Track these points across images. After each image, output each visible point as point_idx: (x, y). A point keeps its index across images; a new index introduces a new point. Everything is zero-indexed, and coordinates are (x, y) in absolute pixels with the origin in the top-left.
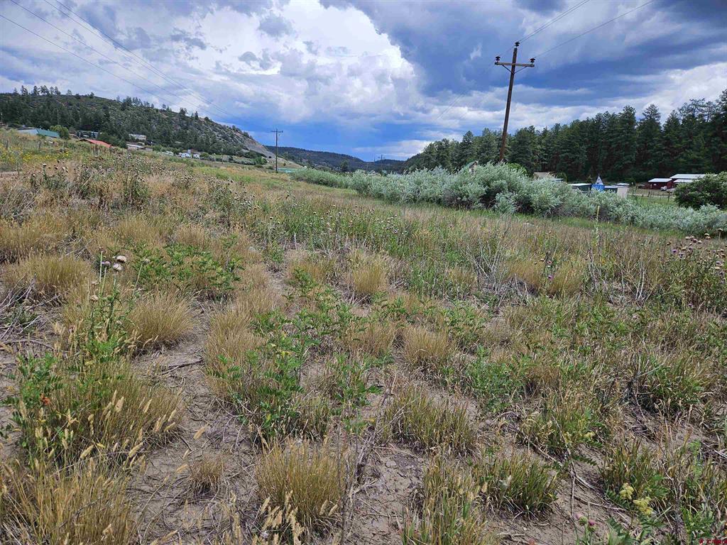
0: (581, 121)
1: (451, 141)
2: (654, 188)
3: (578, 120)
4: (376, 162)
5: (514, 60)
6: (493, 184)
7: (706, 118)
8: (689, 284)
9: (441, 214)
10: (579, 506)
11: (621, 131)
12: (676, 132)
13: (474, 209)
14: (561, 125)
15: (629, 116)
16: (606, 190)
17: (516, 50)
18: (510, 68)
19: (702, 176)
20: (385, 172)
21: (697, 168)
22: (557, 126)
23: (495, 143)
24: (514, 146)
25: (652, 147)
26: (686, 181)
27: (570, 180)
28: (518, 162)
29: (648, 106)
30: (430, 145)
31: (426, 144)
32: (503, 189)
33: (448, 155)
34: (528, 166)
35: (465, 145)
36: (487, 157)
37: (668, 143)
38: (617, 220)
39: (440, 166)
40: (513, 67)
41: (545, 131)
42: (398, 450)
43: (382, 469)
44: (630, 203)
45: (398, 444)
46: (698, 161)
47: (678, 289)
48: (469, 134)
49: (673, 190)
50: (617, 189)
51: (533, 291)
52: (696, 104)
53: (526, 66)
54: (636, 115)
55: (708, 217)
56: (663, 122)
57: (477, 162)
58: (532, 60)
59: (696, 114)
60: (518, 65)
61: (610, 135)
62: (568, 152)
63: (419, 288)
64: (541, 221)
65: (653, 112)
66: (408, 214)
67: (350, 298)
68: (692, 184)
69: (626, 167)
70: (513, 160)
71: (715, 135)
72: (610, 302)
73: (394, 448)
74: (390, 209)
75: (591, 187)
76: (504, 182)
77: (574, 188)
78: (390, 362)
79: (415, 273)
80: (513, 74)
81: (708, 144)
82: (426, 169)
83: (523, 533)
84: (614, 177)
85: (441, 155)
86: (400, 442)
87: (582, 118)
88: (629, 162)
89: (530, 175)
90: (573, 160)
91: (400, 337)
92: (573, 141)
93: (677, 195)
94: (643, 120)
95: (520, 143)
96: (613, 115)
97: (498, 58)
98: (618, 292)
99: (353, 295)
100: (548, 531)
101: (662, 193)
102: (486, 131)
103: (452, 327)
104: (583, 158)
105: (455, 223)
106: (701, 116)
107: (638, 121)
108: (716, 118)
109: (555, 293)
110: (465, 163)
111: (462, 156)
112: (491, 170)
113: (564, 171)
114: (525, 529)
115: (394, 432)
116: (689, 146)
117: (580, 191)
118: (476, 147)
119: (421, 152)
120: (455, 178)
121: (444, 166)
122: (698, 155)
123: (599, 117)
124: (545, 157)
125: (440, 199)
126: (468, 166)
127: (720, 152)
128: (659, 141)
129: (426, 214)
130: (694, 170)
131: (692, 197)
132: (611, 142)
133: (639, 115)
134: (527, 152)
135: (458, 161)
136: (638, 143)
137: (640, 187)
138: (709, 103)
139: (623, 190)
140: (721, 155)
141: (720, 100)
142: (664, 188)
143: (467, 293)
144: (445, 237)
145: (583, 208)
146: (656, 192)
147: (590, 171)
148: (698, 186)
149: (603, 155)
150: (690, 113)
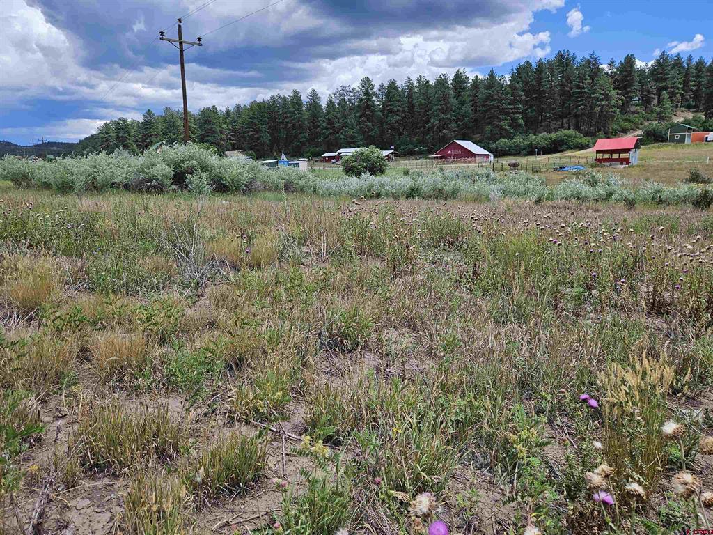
0: (258, 102)
1: (129, 120)
2: (326, 161)
3: (255, 101)
4: (35, 146)
5: (180, 38)
6: (185, 165)
7: (353, 102)
8: (357, 239)
9: (128, 201)
10: (290, 461)
11: (293, 112)
12: (335, 113)
13: (167, 192)
14: (242, 106)
15: (296, 97)
16: (291, 164)
17: (180, 26)
18: (178, 45)
19: (358, 149)
20: (52, 157)
21: (354, 143)
22: (238, 107)
23: (179, 123)
24: (200, 127)
25: (319, 127)
26: (348, 154)
27: (258, 158)
28: (207, 141)
29: (310, 90)
30: (105, 124)
31: (101, 123)
32: (196, 170)
33: (129, 135)
34: (217, 145)
35: (147, 124)
36: (174, 136)
37: (331, 123)
38: (302, 191)
39: (121, 148)
40: (181, 44)
41: (228, 112)
42: (92, 484)
43: (71, 516)
44: (310, 175)
45: (93, 478)
46: (354, 137)
47: (351, 245)
48: (149, 112)
49: (340, 162)
50: (298, 164)
51: (235, 267)
52: (344, 89)
53: (194, 44)
54: (302, 98)
55: (367, 182)
56: (323, 104)
57: (164, 142)
58: (199, 39)
59: (346, 99)
60: (186, 42)
61: (285, 115)
62: (252, 131)
63: (105, 288)
64: (237, 198)
65: (315, 96)
66: (87, 203)
67: (10, 317)
68: (352, 156)
69: (303, 143)
70: (202, 139)
71: (362, 116)
72: (303, 264)
73: (86, 484)
74: (61, 199)
75: (277, 162)
76: (195, 163)
77: (262, 166)
78: (75, 384)
79: (98, 272)
80: (181, 52)
81: (359, 123)
82: (104, 152)
83: (241, 512)
84: (295, 153)
85: (120, 135)
86: (95, 473)
87: (259, 100)
88: (304, 139)
89: (221, 154)
90: (258, 138)
91: (84, 350)
92: (255, 121)
93: (343, 166)
94: (308, 102)
95: (206, 122)
96: (284, 97)
97: (162, 33)
98: (308, 254)
99: (15, 312)
100: (265, 498)
101: (333, 165)
102: (167, 109)
103: (149, 323)
104: (266, 137)
105: (146, 208)
106: (350, 100)
107: (304, 103)
108: (361, 102)
109: (255, 265)
110: (151, 144)
111: (146, 136)
112: (179, 151)
113: (252, 149)
114: (242, 507)
115: (83, 464)
116: (345, 125)
117: (267, 167)
118: (160, 126)
119: (95, 132)
120: (141, 160)
121: (126, 147)
122: (353, 133)
123: (272, 97)
124: (233, 136)
125: (126, 184)
126: (154, 147)
127: (367, 130)
128: (324, 121)
129: (109, 203)
130: (352, 145)
131: (354, 167)
132: (287, 122)
133: (304, 98)
134: (214, 132)
135: (143, 141)
136: (309, 123)
137: (316, 161)
138: (354, 89)
139: (304, 165)
140: (368, 132)
141: (361, 87)
142: (334, 161)
143: (167, 283)
144: (134, 225)
145: (273, 183)
146: (328, 164)
147: (274, 148)
148: (357, 158)
149: (283, 134)
150: (342, 97)
